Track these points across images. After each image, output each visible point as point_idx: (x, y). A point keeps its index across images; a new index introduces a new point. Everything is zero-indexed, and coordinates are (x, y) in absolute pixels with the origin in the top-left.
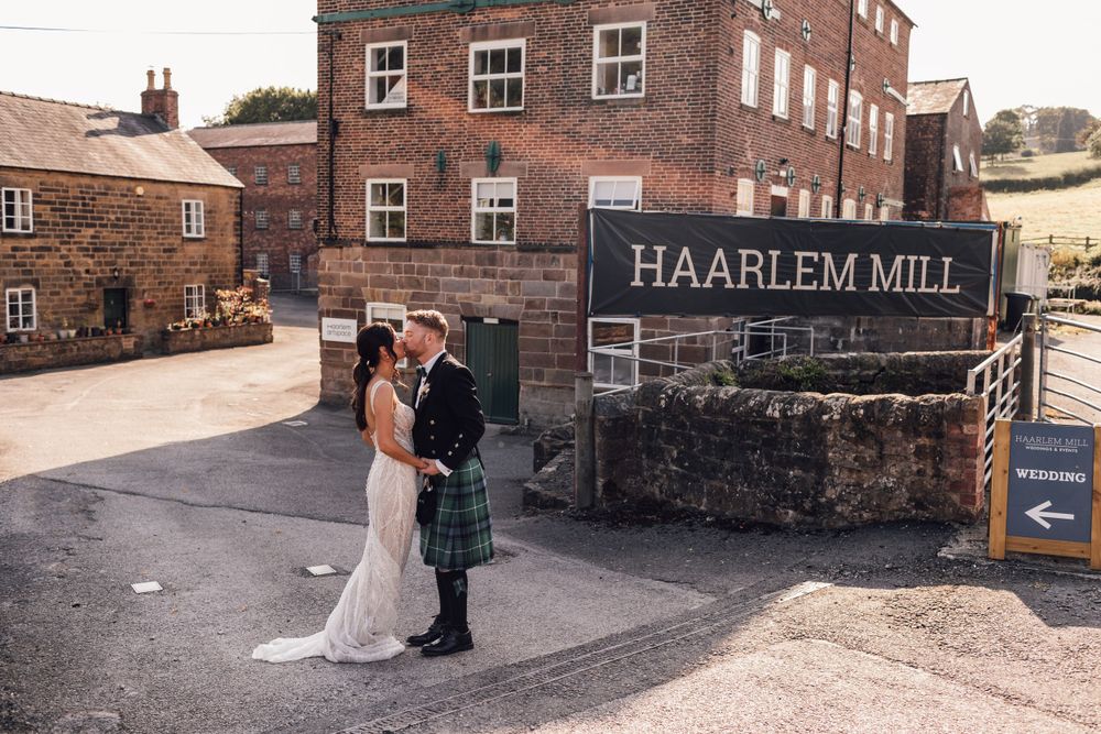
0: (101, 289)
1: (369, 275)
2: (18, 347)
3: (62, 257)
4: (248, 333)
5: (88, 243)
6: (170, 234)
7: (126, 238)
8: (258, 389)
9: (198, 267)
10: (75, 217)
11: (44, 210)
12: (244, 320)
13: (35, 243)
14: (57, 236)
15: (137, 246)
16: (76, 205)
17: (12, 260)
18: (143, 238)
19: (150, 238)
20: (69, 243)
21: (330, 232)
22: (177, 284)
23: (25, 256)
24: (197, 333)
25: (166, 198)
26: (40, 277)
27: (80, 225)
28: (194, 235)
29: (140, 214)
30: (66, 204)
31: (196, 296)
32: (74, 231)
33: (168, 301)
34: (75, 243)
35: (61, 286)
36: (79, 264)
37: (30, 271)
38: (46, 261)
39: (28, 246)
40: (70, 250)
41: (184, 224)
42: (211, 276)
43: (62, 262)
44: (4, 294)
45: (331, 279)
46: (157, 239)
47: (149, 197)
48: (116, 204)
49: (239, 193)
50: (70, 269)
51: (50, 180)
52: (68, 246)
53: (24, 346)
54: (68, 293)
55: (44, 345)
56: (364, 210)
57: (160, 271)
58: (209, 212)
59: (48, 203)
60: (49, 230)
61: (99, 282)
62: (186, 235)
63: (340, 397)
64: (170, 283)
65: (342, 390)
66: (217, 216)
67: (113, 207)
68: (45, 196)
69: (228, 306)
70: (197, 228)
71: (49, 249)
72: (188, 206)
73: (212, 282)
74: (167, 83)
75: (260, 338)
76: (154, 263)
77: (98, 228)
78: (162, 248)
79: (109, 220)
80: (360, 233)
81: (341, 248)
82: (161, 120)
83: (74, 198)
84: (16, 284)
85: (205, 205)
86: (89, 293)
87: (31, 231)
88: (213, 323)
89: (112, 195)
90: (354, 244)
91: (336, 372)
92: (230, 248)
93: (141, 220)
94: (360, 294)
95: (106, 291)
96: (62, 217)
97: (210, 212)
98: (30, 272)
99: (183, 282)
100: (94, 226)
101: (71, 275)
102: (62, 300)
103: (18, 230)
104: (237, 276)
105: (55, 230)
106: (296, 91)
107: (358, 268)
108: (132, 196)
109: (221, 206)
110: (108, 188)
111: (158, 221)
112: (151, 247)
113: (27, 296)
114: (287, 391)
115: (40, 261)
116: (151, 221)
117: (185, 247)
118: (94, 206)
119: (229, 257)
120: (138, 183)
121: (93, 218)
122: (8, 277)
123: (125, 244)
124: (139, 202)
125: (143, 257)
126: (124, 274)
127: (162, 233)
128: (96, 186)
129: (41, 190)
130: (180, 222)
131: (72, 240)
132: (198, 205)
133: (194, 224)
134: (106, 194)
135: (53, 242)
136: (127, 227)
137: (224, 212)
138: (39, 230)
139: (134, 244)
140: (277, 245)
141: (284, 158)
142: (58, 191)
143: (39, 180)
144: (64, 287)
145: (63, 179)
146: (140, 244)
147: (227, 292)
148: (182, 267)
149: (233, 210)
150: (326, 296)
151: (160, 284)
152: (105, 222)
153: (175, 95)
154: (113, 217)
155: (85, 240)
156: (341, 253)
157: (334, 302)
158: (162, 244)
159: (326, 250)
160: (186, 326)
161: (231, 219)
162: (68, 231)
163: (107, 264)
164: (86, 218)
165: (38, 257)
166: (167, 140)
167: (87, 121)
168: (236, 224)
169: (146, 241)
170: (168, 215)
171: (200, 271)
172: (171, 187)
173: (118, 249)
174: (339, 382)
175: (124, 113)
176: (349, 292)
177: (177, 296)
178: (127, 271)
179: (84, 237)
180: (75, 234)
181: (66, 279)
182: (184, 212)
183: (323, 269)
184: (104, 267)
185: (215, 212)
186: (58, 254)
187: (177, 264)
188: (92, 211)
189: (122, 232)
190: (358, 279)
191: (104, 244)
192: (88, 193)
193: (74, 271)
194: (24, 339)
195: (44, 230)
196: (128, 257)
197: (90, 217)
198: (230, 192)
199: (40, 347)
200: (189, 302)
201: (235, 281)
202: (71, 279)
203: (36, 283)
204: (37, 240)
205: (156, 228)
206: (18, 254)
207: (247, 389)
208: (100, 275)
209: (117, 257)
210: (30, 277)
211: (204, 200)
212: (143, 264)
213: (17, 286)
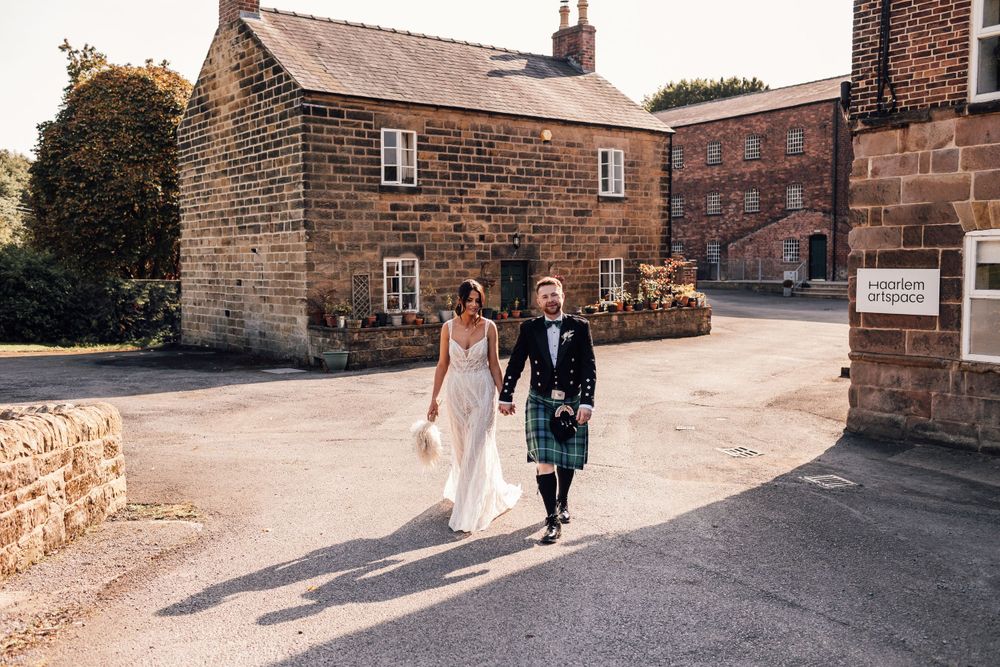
0: (498, 261)
1: (972, 174)
2: (389, 332)
3: (451, 219)
4: (679, 320)
5: (484, 202)
6: (582, 191)
7: (530, 196)
8: (715, 401)
9: (616, 235)
10: (468, 168)
11: (432, 157)
12: (674, 304)
13: (420, 199)
14: (446, 192)
15: (542, 207)
16: (471, 152)
17: (392, 222)
18: (549, 197)
19: (558, 196)
20: (460, 201)
21: (880, 98)
22: (590, 256)
23: (406, 217)
24: (615, 318)
25: (580, 145)
26: (424, 244)
27: (474, 178)
28: (610, 193)
29: (546, 165)
30: (457, 151)
31: (612, 273)
32: (466, 185)
33: (578, 278)
34: (468, 201)
35: (450, 256)
36: (473, 228)
37: (414, 235)
38: (432, 223)
39: (411, 204)
40: (461, 210)
41: (600, 179)
42: (631, 248)
43: (451, 224)
44: (382, 265)
45: (879, 192)
46: (567, 197)
47: (559, 144)
48: (518, 151)
49: (668, 141)
50: (461, 234)
51: (440, 119)
52: (459, 205)
53: (397, 330)
54: (457, 266)
55: (422, 330)
56: (964, 41)
57: (569, 239)
58: (630, 164)
59: (436, 149)
60: (436, 183)
61: (496, 252)
62: (602, 193)
63: (895, 424)
64: (582, 255)
65: (900, 409)
66: (640, 169)
67: (514, 155)
68: (433, 140)
69: (653, 286)
70: (617, 186)
71: (436, 208)
72: (605, 156)
73: (632, 255)
74: (583, 17)
75: (694, 327)
76: (563, 228)
77: (495, 183)
78: (573, 209)
79: (509, 172)
80: (954, 89)
81: (905, 126)
82: (574, 63)
83: (469, 143)
84: (396, 252)
85: (625, 155)
86: (483, 266)
87: (415, 185)
88: (635, 307)
89: (514, 140)
90: (936, 114)
91: (886, 375)
92: (655, 212)
93: (547, 173)
94: (950, 215)
95: (504, 264)
96: (452, 167)
97: (632, 164)
98: (413, 237)
99: (598, 255)
100: (490, 179)
101: (463, 242)
102: (450, 274)
103: (399, 183)
104: (663, 248)
105: (443, 184)
106: (708, 82)
107: (945, 163)
108: (538, 142)
109: (645, 157)
110: (508, 131)
111: (569, 175)
112: (560, 210)
113: (408, 269)
114: (770, 405)
115: (425, 224)
116: (560, 175)
117: (601, 209)
118: (491, 154)
119: (655, 223)
120: (544, 125)
121: (490, 169)
122: (386, 244)
123: (529, 203)
124: (546, 150)
125: (549, 220)
126: (526, 242)
127: (574, 191)
128: (494, 127)
129: (428, 132)
130: (596, 176)
131: (464, 197)
132: (617, 155)
133: (612, 179)
134: (506, 139)
135: (441, 199)
136: (531, 181)
137: (650, 164)
138: (424, 183)
139: (539, 204)
140: (694, 234)
141: (702, 137)
142: (449, 134)
143: (426, 119)
144: (453, 257)
145: (454, 118)
146: (546, 204)
147: (652, 267)
148: (597, 235)
149: (660, 163)
150: (866, 226)
151: (569, 255)
152: (504, 175)
153: (592, 31)
154: (514, 169)
155: (480, 198)
156: (903, 139)
157: (886, 236)
158: (573, 205)
159: (871, 137)
160: (601, 309)
161: (657, 174)
162: (459, 185)
163: (506, 228)
164: (481, 169)
165: (423, 218)
166: (581, 83)
167: (491, 61)
168: (663, 180)
169: (554, 200)
170: (581, 167)
171: (618, 241)
172: (585, 131)
173: (519, 211)
174: (892, 394)
175: (533, 56)
176: (922, 214)
177: (591, 271)
178: (530, 239)
179: (478, 193)
180: (469, 189)
181: (455, 247)
182: (600, 164)
183: (862, 173)
184: (501, 233)
185: (638, 165)
186: (447, 214)
187: (591, 230)
188: (489, 161)
189: (525, 189)
190: (944, 186)
191: (503, 202)
192: (484, 137)
193: (465, 236)
194: (397, 321)
195: (430, 184)
196: (532, 220)
197: (485, 168)
198: (657, 138)
199: (416, 332)
200: (605, 280)
201: (661, 255)
202: (462, 247)
203: (419, 252)
204: (422, 196)
205: (566, 184)
206: (399, 213)
207: (697, 399)
208: (496, 243)
209: (517, 220)
210: (412, 244)
211: (624, 148)
212: (549, 230)
213: (397, 256)
